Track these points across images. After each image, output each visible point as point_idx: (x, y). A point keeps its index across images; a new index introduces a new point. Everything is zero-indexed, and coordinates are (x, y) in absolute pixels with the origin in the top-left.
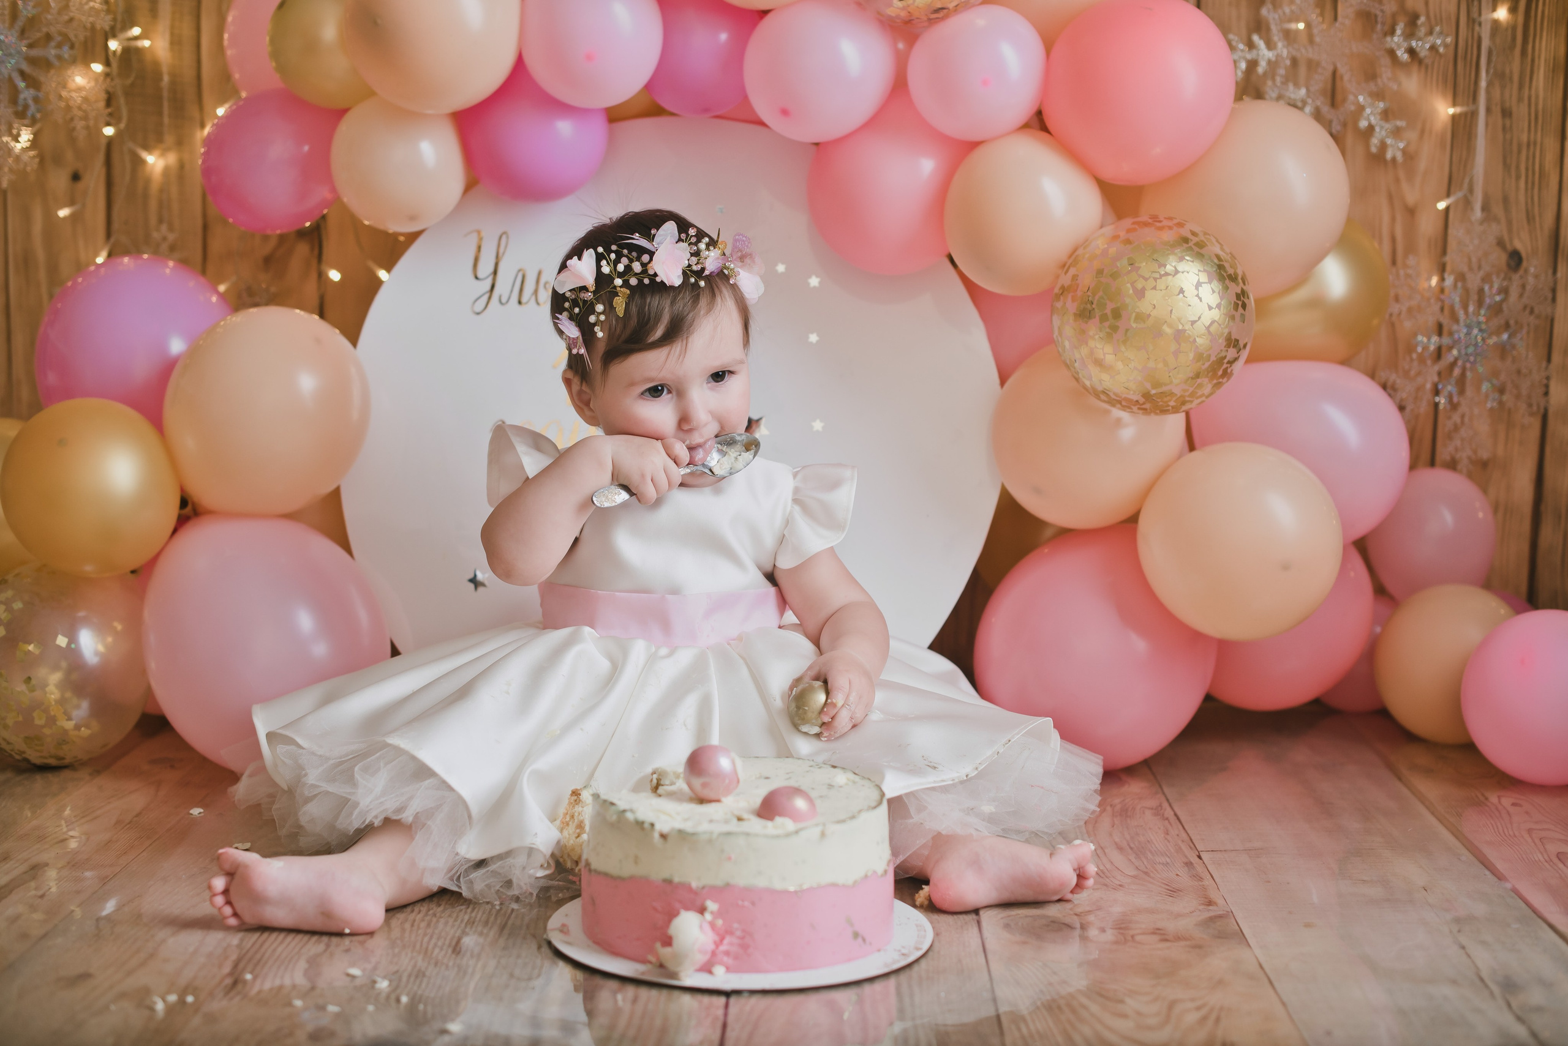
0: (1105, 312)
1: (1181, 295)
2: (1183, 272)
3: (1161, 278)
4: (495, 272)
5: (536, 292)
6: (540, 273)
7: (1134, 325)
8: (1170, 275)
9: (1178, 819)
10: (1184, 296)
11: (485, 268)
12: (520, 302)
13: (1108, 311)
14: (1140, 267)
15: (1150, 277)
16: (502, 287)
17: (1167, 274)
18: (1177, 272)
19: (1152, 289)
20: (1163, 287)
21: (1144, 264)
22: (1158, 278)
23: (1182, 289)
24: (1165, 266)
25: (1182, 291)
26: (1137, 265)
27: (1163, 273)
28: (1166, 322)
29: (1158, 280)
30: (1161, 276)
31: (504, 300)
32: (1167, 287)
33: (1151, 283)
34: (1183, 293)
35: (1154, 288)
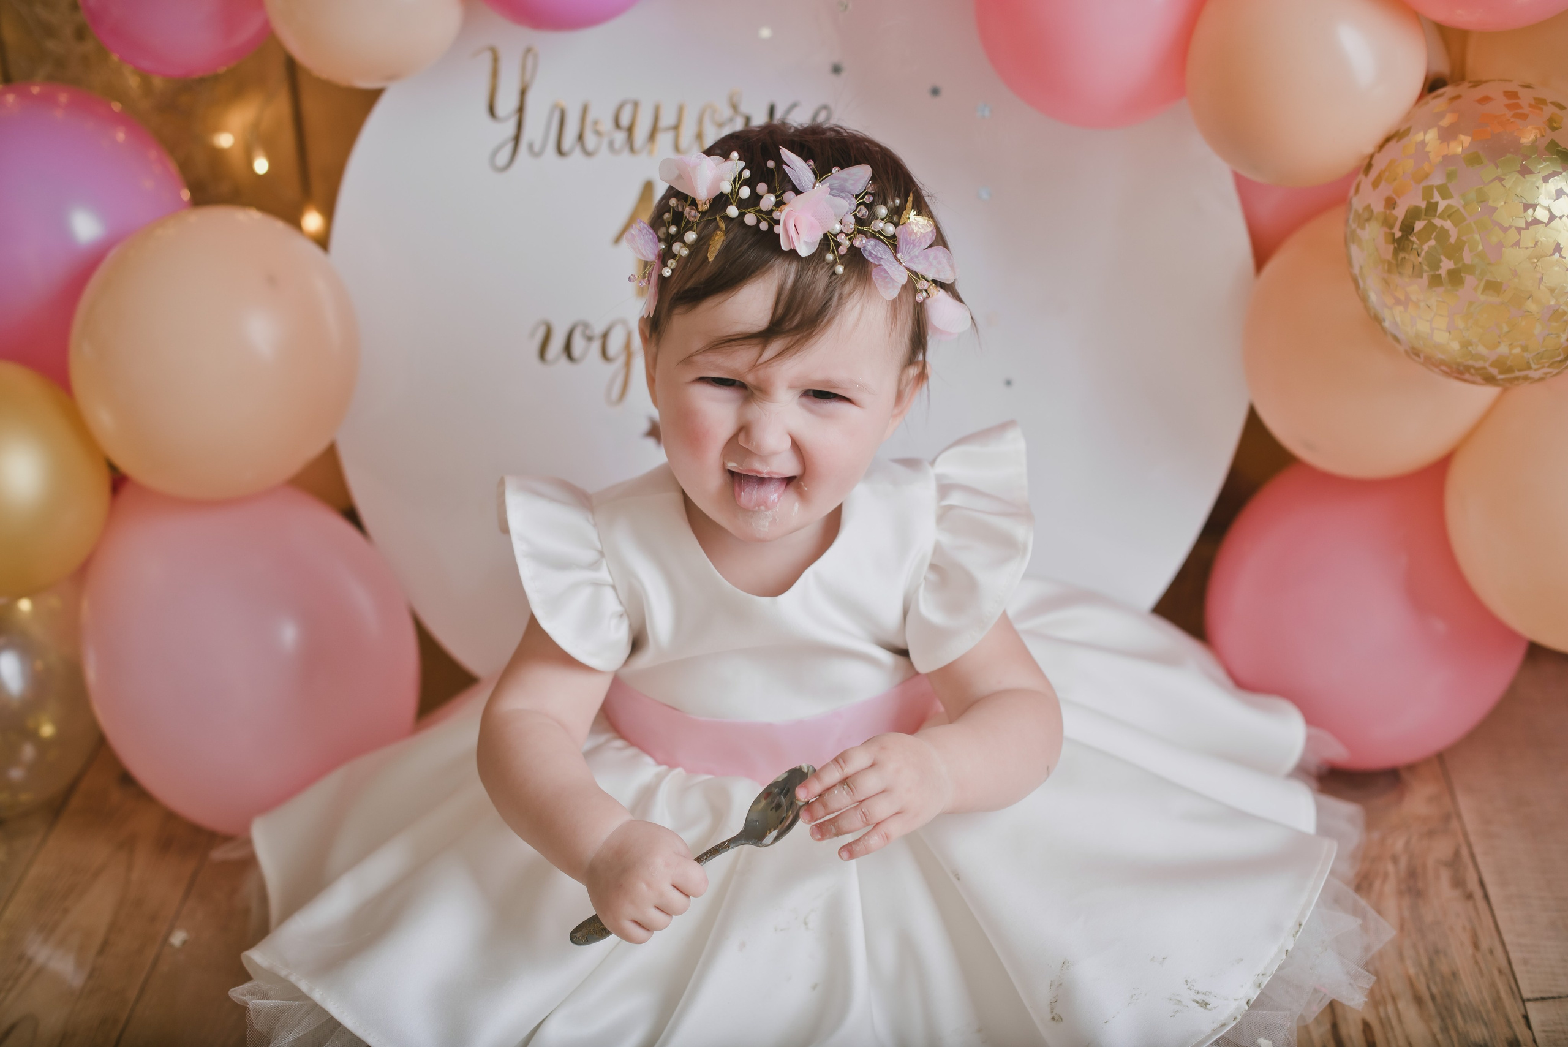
0: (1437, 273)
1: (1557, 255)
2: (1561, 218)
3: (1527, 228)
4: (521, 110)
5: (580, 137)
6: (585, 110)
7: (1483, 298)
8: (1540, 222)
9: (1486, 897)
10: (1561, 256)
11: (507, 104)
12: (560, 151)
13: (1443, 272)
14: (1497, 208)
15: (1510, 227)
16: (533, 131)
17: (1536, 222)
18: (1552, 217)
19: (1513, 246)
20: (1531, 245)
21: (1502, 203)
22: (1523, 229)
23: (1558, 244)
24: (1534, 207)
25: (1558, 248)
26: (1491, 203)
27: (1530, 220)
28: (1531, 296)
29: (1523, 232)
30: (1528, 225)
31: (537, 148)
32: (1536, 243)
33: (1513, 235)
34: (1560, 252)
35: (1517, 244)
